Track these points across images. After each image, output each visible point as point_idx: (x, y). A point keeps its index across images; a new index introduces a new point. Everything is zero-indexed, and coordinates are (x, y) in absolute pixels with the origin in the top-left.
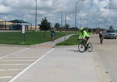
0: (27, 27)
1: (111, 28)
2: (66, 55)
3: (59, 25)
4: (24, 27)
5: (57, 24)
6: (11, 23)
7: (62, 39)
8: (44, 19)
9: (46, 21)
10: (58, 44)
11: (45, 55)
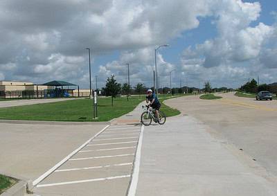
1: (207, 85)
3: (129, 87)
5: (126, 84)
6: (46, 87)
8: (110, 78)
9: (113, 81)
11: (142, 133)
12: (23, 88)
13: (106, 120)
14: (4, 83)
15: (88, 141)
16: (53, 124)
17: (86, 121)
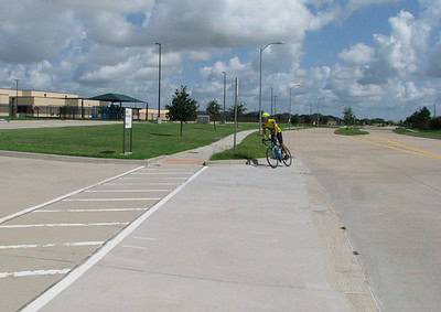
0: (136, 111)
1: (348, 113)
2: (238, 185)
3: (218, 107)
4: (129, 112)
5: (213, 103)
6: (97, 103)
7: (227, 143)
8: (180, 91)
10: (218, 157)
11: (184, 184)
12: (62, 103)
13: (142, 157)
14: (33, 94)
15: (75, 193)
16: (50, 158)
17: (111, 157)
